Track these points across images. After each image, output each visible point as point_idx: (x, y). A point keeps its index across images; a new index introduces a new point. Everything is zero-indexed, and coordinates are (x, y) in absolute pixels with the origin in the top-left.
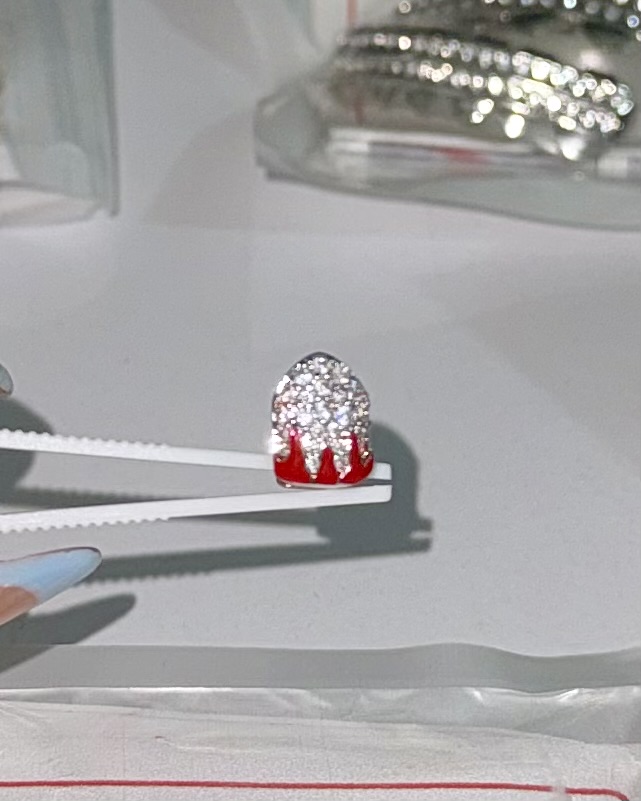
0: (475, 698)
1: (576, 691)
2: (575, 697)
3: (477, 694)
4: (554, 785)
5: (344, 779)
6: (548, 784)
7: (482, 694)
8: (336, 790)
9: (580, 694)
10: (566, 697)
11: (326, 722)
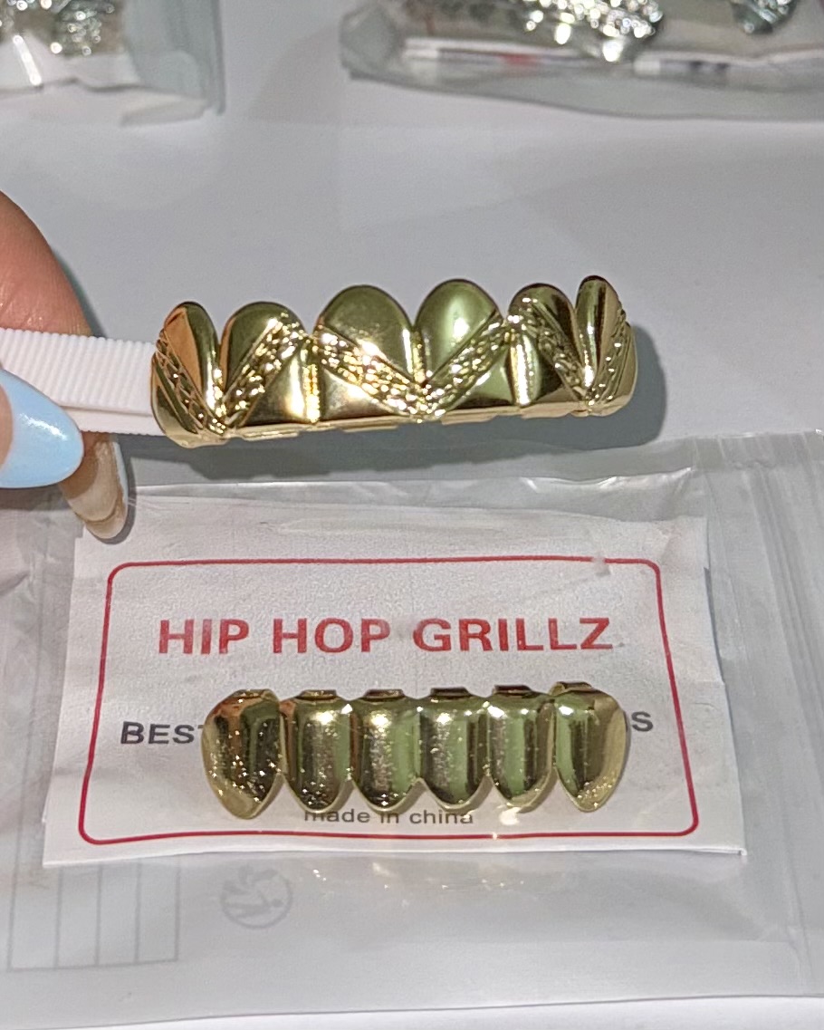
0: (529, 486)
1: (613, 479)
2: (613, 484)
3: (530, 483)
4: (595, 556)
5: (419, 554)
6: (589, 555)
7: (535, 483)
8: (411, 564)
9: (618, 481)
10: (607, 484)
11: (402, 508)
